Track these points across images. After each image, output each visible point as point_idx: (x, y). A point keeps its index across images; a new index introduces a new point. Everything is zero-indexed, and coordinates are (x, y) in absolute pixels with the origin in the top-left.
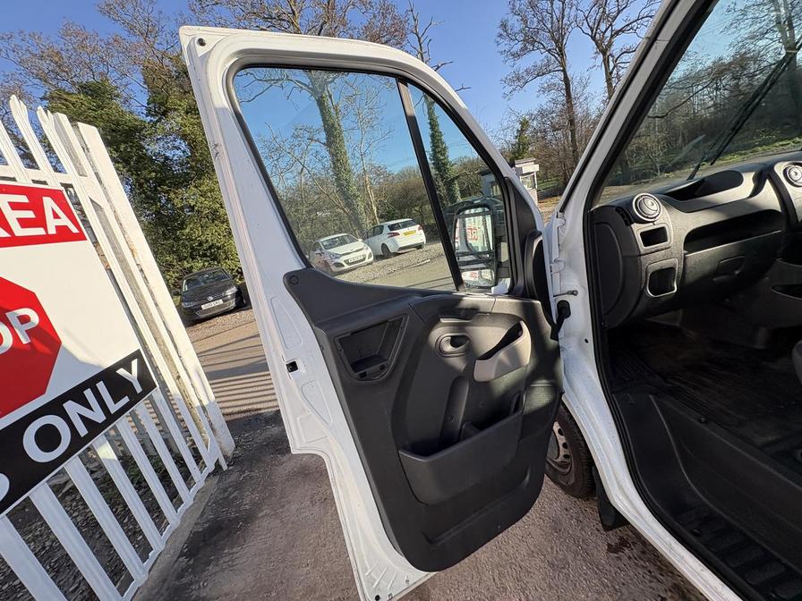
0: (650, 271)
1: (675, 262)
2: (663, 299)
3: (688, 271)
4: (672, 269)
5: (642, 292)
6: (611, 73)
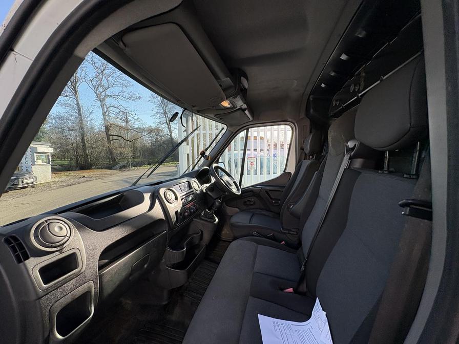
1: (89, 285)
4: (86, 294)
6: (105, 113)
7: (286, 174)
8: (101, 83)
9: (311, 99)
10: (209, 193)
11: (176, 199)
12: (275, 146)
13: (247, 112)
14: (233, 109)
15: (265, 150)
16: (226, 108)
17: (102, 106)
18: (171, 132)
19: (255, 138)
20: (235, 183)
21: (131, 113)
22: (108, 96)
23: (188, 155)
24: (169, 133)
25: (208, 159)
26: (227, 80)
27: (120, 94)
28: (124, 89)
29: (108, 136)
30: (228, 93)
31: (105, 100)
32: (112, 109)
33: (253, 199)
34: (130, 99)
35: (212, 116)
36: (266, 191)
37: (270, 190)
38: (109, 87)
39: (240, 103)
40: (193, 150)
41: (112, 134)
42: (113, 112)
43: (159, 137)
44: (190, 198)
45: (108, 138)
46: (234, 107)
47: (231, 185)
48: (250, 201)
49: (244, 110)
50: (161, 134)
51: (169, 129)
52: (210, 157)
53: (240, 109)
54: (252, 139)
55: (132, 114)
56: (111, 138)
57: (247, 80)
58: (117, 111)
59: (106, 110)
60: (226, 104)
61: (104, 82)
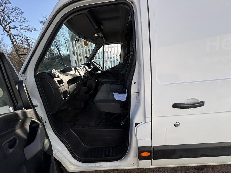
0: (62, 92)
1: (66, 89)
2: (67, 99)
3: (70, 91)
4: (67, 91)
5: (62, 98)
6: (13, 40)
7: (120, 63)
8: (4, 18)
9: (127, 33)
10: (92, 71)
11: (82, 71)
12: (117, 56)
13: (103, 38)
14: (98, 37)
15: (112, 58)
16: (96, 37)
17: (9, 35)
18: (59, 51)
19: (107, 52)
20: (101, 68)
21: (31, 39)
22: (12, 28)
23: (76, 61)
24: (58, 52)
25: (89, 59)
26: (96, 27)
27: (20, 27)
28: (23, 23)
29: (19, 55)
30: (97, 31)
31: (10, 31)
32: (17, 37)
33: (109, 74)
34: (28, 30)
35: (90, 40)
36: (113, 71)
37: (115, 70)
38: (11, 22)
39: (101, 35)
40: (78, 58)
41: (21, 53)
42: (18, 39)
43: (52, 54)
44: (86, 72)
45: (19, 56)
46: (98, 36)
47: (100, 68)
48: (108, 75)
49: (102, 37)
50: (53, 52)
51: (57, 49)
52: (89, 58)
53: (101, 37)
54: (106, 53)
55: (31, 41)
56: (21, 56)
57: (103, 26)
58: (21, 38)
59: (12, 38)
60: (96, 35)
61: (6, 18)
